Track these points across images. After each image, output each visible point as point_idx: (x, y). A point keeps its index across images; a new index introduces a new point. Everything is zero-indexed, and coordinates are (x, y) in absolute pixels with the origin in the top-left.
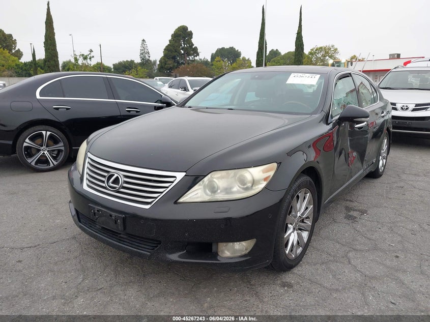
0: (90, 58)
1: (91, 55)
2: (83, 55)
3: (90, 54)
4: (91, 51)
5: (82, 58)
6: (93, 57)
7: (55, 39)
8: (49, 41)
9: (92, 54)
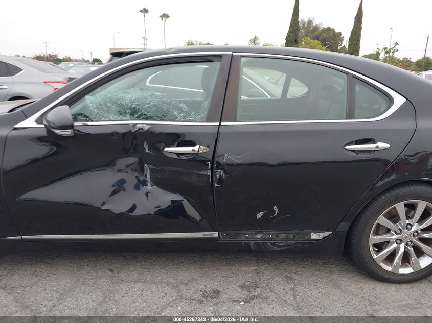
0: (393, 52)
1: (396, 49)
2: (386, 48)
3: (395, 47)
4: (397, 44)
5: (384, 51)
6: (397, 50)
7: (360, 34)
8: (354, 36)
9: (397, 47)
